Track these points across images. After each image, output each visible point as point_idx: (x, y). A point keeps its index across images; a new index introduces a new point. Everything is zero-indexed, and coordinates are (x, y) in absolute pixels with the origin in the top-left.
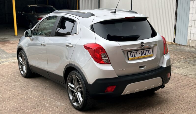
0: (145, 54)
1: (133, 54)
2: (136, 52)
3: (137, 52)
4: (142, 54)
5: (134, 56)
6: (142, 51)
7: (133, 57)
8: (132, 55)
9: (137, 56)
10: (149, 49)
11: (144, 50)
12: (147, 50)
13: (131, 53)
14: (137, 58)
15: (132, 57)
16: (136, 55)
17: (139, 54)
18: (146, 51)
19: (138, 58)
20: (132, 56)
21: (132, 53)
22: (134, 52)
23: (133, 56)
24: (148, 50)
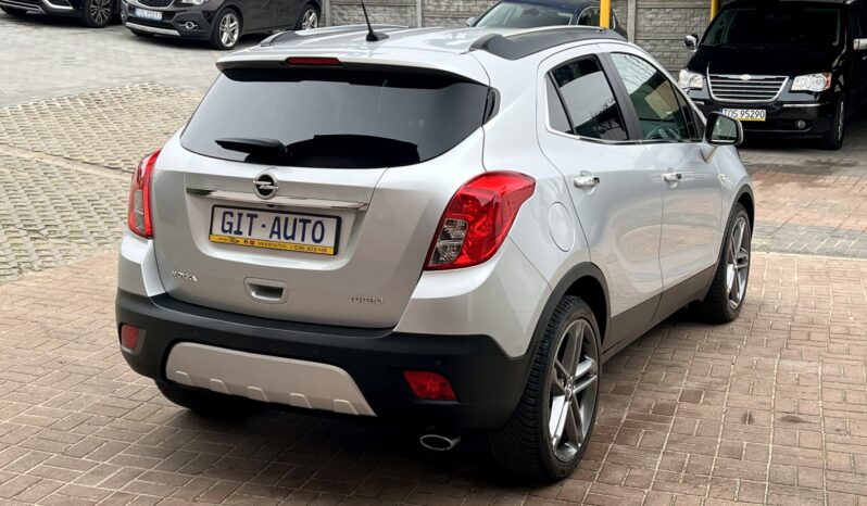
0: (293, 237)
1: (235, 220)
2: (252, 217)
3: (256, 216)
4: (276, 230)
5: (235, 229)
6: (277, 219)
7: (233, 235)
8: (231, 224)
9: (250, 234)
10: (320, 219)
11: (291, 218)
12: (309, 221)
13: (225, 213)
14: (246, 241)
15: (228, 234)
16: (245, 229)
17: (264, 226)
18: (300, 226)
19: (252, 242)
20: (227, 227)
21: (232, 215)
22: (240, 215)
23: (230, 231)
24: (314, 220)
